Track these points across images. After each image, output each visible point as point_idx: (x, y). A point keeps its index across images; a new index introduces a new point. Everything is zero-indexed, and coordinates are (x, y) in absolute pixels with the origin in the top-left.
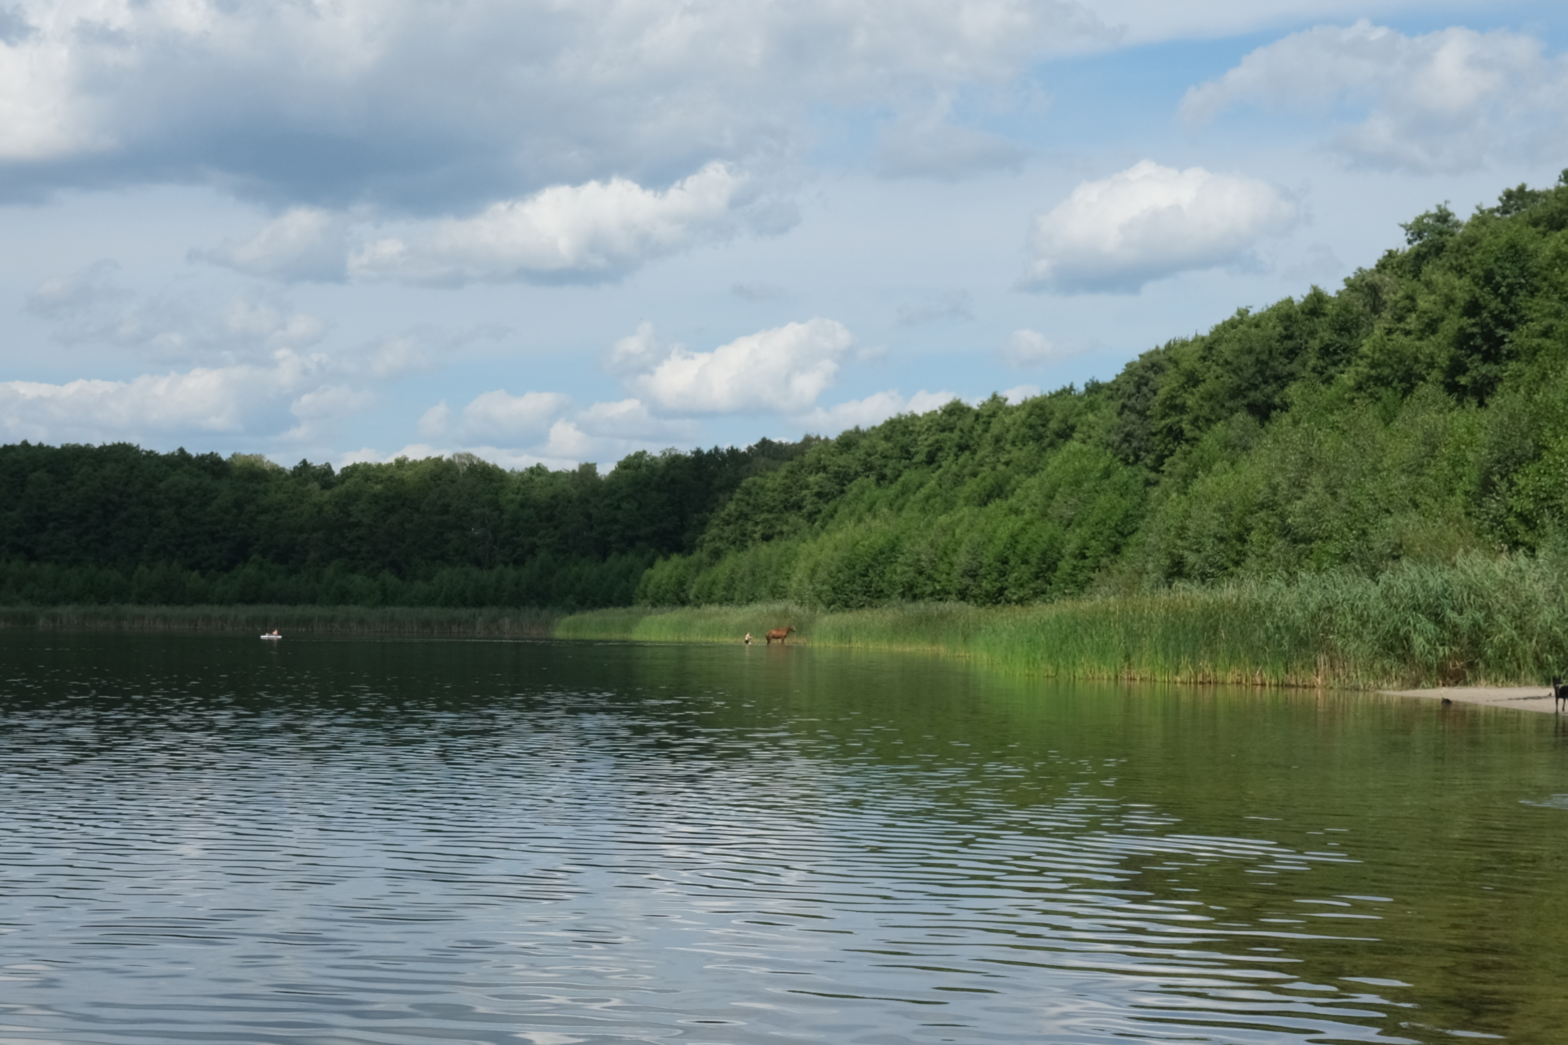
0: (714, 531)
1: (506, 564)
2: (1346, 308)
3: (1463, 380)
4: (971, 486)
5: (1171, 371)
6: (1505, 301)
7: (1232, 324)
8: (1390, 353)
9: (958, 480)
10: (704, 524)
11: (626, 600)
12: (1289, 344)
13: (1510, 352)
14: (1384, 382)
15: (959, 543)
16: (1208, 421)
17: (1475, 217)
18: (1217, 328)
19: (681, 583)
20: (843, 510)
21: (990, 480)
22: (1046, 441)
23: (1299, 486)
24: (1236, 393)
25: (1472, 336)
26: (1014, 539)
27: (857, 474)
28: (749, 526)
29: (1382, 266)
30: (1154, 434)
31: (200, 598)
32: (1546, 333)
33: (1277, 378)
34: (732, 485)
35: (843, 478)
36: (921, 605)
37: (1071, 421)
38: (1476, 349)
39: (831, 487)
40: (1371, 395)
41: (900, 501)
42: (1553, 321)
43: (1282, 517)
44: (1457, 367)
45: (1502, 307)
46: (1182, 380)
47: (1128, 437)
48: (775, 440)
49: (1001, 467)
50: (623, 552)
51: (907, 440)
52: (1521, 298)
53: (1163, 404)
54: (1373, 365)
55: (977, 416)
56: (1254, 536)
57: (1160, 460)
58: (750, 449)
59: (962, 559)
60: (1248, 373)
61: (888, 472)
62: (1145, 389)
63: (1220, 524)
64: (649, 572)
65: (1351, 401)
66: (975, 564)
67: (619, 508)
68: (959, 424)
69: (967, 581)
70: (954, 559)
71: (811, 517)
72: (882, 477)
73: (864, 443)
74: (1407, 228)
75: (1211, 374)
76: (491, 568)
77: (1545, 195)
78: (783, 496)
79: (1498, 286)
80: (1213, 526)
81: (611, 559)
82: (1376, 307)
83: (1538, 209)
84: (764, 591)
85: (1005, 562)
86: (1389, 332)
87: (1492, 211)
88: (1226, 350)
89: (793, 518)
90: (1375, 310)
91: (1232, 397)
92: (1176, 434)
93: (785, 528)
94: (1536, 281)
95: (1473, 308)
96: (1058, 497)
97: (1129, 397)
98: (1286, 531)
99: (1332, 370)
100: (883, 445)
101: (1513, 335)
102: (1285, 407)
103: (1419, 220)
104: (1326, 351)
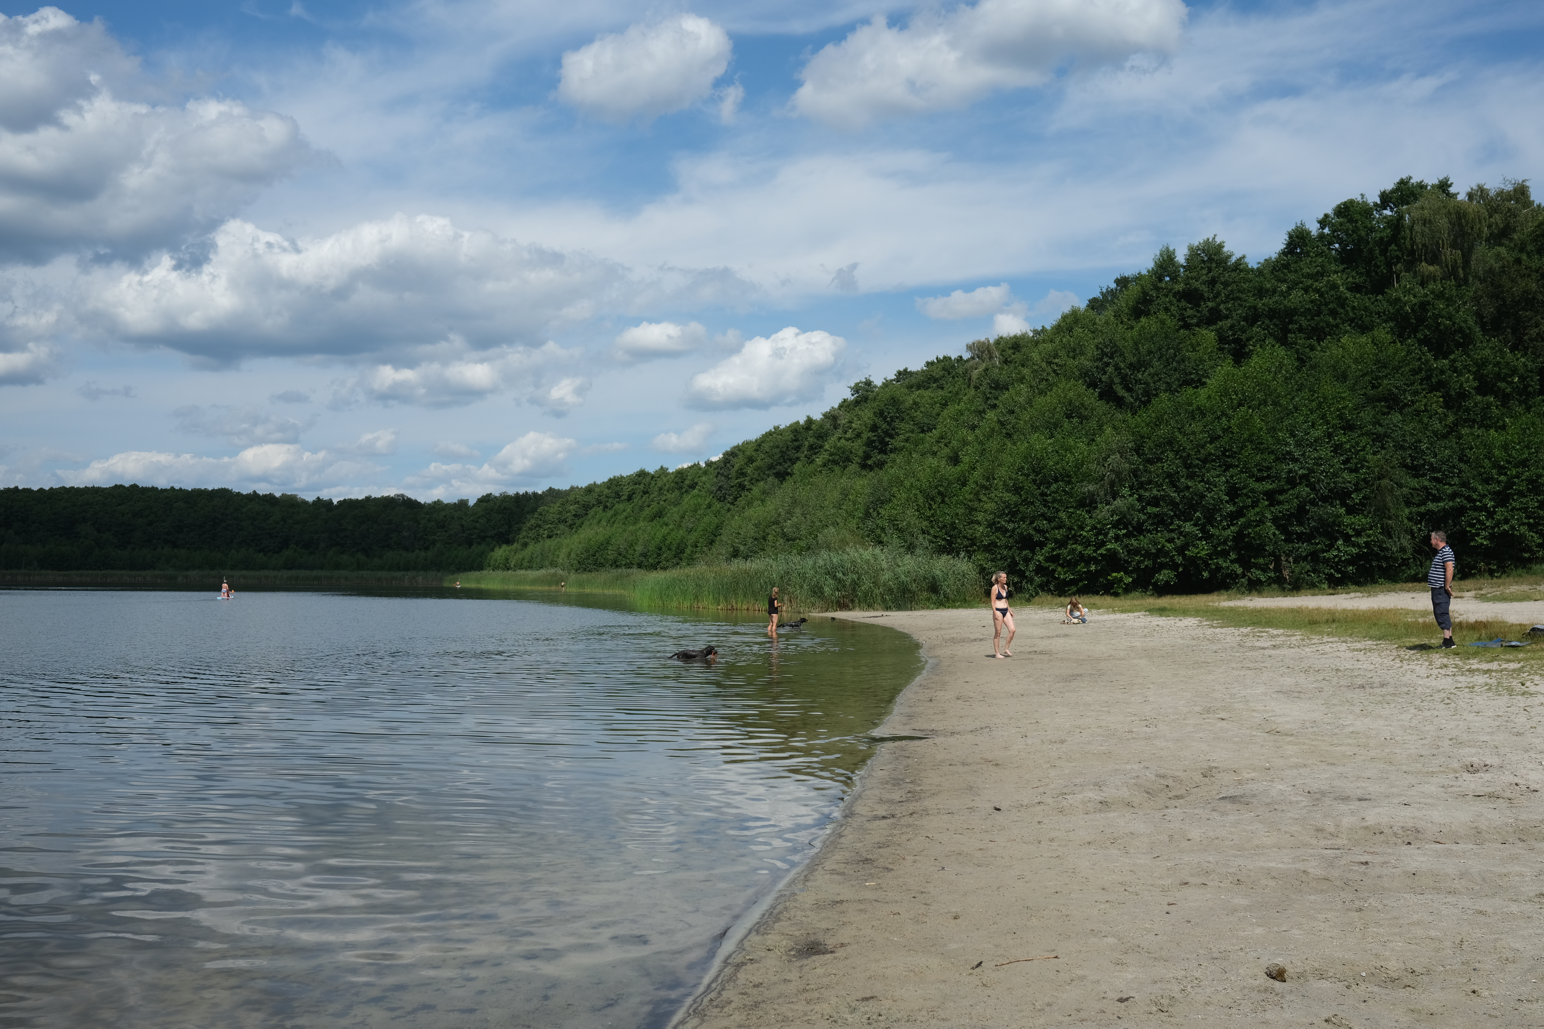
0: (524, 533)
1: (420, 550)
2: (821, 427)
3: (869, 462)
4: (647, 511)
5: (741, 456)
6: (889, 424)
7: (770, 434)
8: (839, 448)
9: (641, 509)
10: (520, 529)
11: (480, 568)
12: (796, 444)
13: (891, 449)
14: (835, 462)
15: (638, 541)
16: (757, 480)
17: (883, 383)
18: (763, 435)
19: (507, 559)
20: (587, 523)
21: (655, 509)
22: (684, 490)
23: (790, 513)
24: (771, 467)
25: (874, 441)
26: (665, 538)
27: (594, 505)
28: (541, 531)
29: (841, 406)
30: (732, 487)
31: (264, 567)
32: (907, 440)
33: (790, 460)
34: (534, 510)
35: (587, 507)
36: (620, 570)
37: (696, 481)
38: (876, 448)
39: (581, 512)
40: (830, 469)
41: (613, 519)
42: (910, 434)
43: (782, 528)
44: (867, 457)
45: (888, 427)
46: (746, 460)
47: (720, 488)
48: (556, 488)
49: (662, 503)
50: (479, 544)
51: (618, 489)
52: (897, 424)
53: (737, 472)
54: (831, 455)
55: (653, 477)
56: (770, 537)
57: (736, 499)
58: (543, 492)
59: (639, 548)
60: (776, 457)
61: (609, 504)
62: (728, 465)
63: (755, 532)
64: (492, 554)
65: (821, 472)
66: (646, 550)
67: (477, 522)
68: (644, 481)
69: (642, 559)
70: (636, 548)
71: (571, 527)
72: (606, 507)
73: (597, 490)
74: (852, 389)
75: (759, 458)
76: (413, 551)
77: (917, 373)
78: (558, 516)
79: (886, 418)
80: (752, 533)
81: (473, 547)
82: (836, 427)
83: (914, 380)
84: (547, 563)
85: (660, 549)
86: (840, 438)
87: (892, 381)
88: (766, 447)
89: (562, 527)
90: (836, 428)
91: (769, 469)
92: (742, 487)
93: (559, 532)
94: (903, 415)
95: (874, 428)
96: (686, 517)
97: (721, 469)
98: (784, 535)
99: (814, 457)
100: (606, 491)
101: (893, 441)
102: (791, 475)
103: (857, 384)
104: (811, 447)
